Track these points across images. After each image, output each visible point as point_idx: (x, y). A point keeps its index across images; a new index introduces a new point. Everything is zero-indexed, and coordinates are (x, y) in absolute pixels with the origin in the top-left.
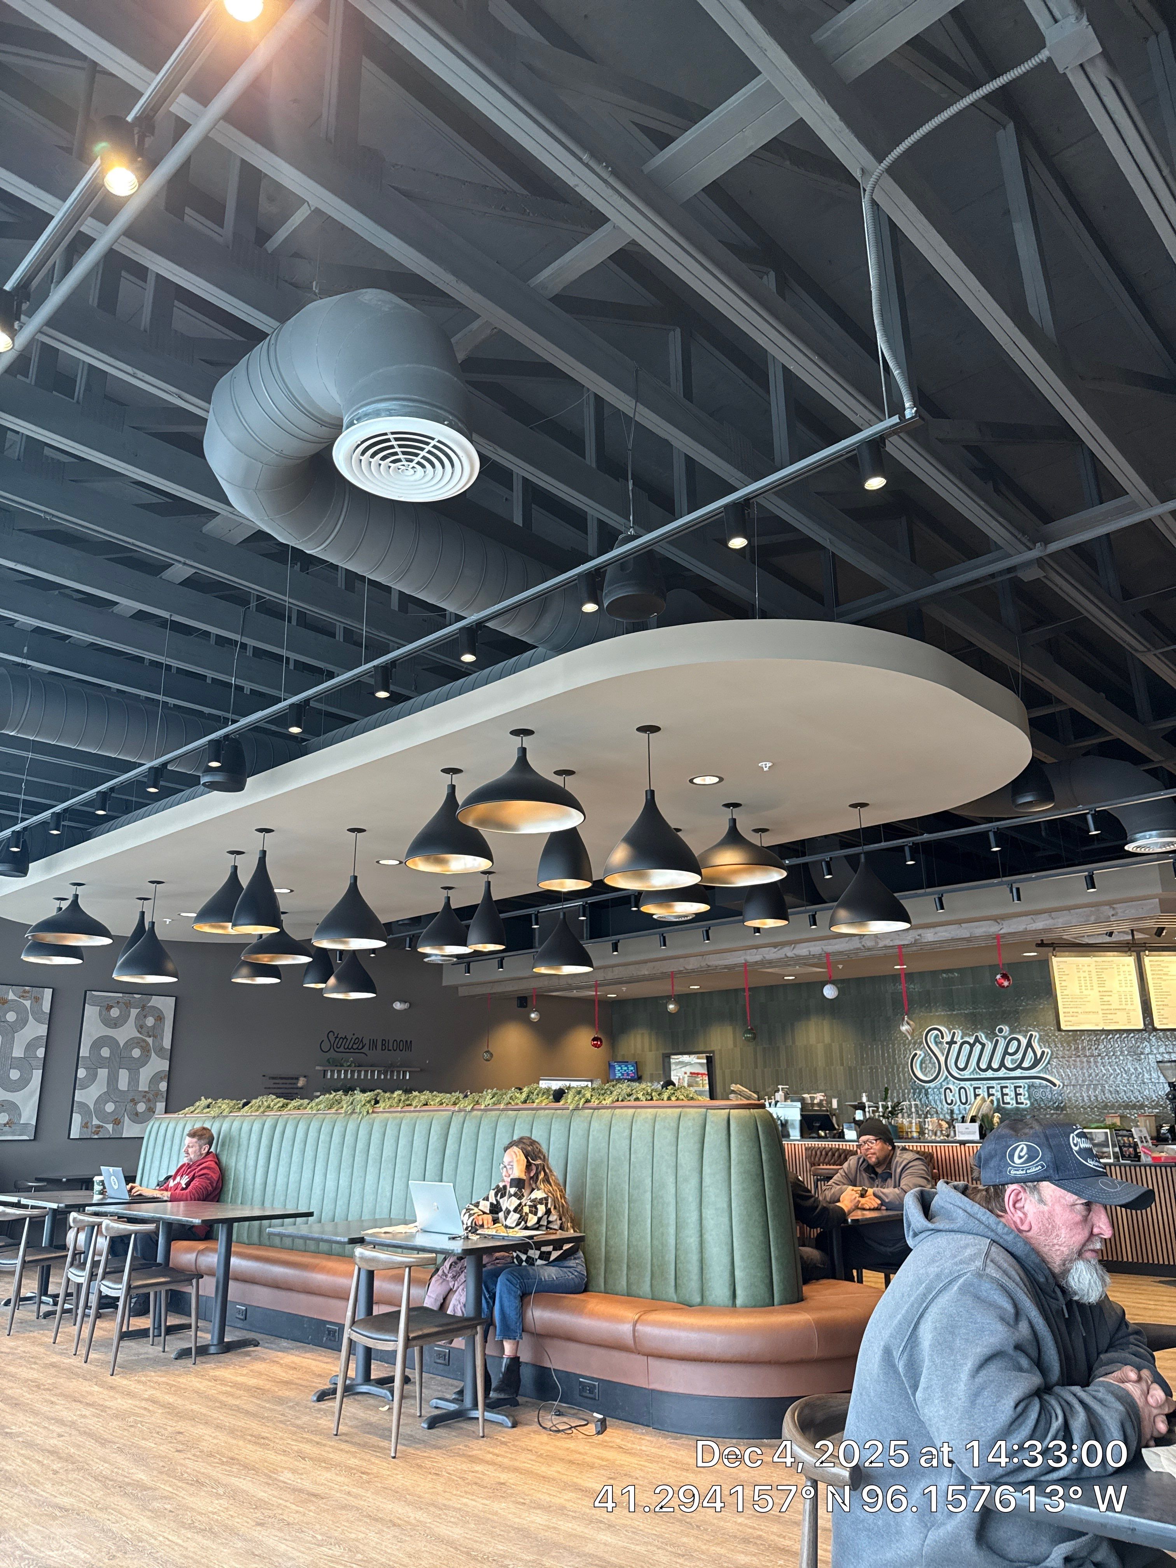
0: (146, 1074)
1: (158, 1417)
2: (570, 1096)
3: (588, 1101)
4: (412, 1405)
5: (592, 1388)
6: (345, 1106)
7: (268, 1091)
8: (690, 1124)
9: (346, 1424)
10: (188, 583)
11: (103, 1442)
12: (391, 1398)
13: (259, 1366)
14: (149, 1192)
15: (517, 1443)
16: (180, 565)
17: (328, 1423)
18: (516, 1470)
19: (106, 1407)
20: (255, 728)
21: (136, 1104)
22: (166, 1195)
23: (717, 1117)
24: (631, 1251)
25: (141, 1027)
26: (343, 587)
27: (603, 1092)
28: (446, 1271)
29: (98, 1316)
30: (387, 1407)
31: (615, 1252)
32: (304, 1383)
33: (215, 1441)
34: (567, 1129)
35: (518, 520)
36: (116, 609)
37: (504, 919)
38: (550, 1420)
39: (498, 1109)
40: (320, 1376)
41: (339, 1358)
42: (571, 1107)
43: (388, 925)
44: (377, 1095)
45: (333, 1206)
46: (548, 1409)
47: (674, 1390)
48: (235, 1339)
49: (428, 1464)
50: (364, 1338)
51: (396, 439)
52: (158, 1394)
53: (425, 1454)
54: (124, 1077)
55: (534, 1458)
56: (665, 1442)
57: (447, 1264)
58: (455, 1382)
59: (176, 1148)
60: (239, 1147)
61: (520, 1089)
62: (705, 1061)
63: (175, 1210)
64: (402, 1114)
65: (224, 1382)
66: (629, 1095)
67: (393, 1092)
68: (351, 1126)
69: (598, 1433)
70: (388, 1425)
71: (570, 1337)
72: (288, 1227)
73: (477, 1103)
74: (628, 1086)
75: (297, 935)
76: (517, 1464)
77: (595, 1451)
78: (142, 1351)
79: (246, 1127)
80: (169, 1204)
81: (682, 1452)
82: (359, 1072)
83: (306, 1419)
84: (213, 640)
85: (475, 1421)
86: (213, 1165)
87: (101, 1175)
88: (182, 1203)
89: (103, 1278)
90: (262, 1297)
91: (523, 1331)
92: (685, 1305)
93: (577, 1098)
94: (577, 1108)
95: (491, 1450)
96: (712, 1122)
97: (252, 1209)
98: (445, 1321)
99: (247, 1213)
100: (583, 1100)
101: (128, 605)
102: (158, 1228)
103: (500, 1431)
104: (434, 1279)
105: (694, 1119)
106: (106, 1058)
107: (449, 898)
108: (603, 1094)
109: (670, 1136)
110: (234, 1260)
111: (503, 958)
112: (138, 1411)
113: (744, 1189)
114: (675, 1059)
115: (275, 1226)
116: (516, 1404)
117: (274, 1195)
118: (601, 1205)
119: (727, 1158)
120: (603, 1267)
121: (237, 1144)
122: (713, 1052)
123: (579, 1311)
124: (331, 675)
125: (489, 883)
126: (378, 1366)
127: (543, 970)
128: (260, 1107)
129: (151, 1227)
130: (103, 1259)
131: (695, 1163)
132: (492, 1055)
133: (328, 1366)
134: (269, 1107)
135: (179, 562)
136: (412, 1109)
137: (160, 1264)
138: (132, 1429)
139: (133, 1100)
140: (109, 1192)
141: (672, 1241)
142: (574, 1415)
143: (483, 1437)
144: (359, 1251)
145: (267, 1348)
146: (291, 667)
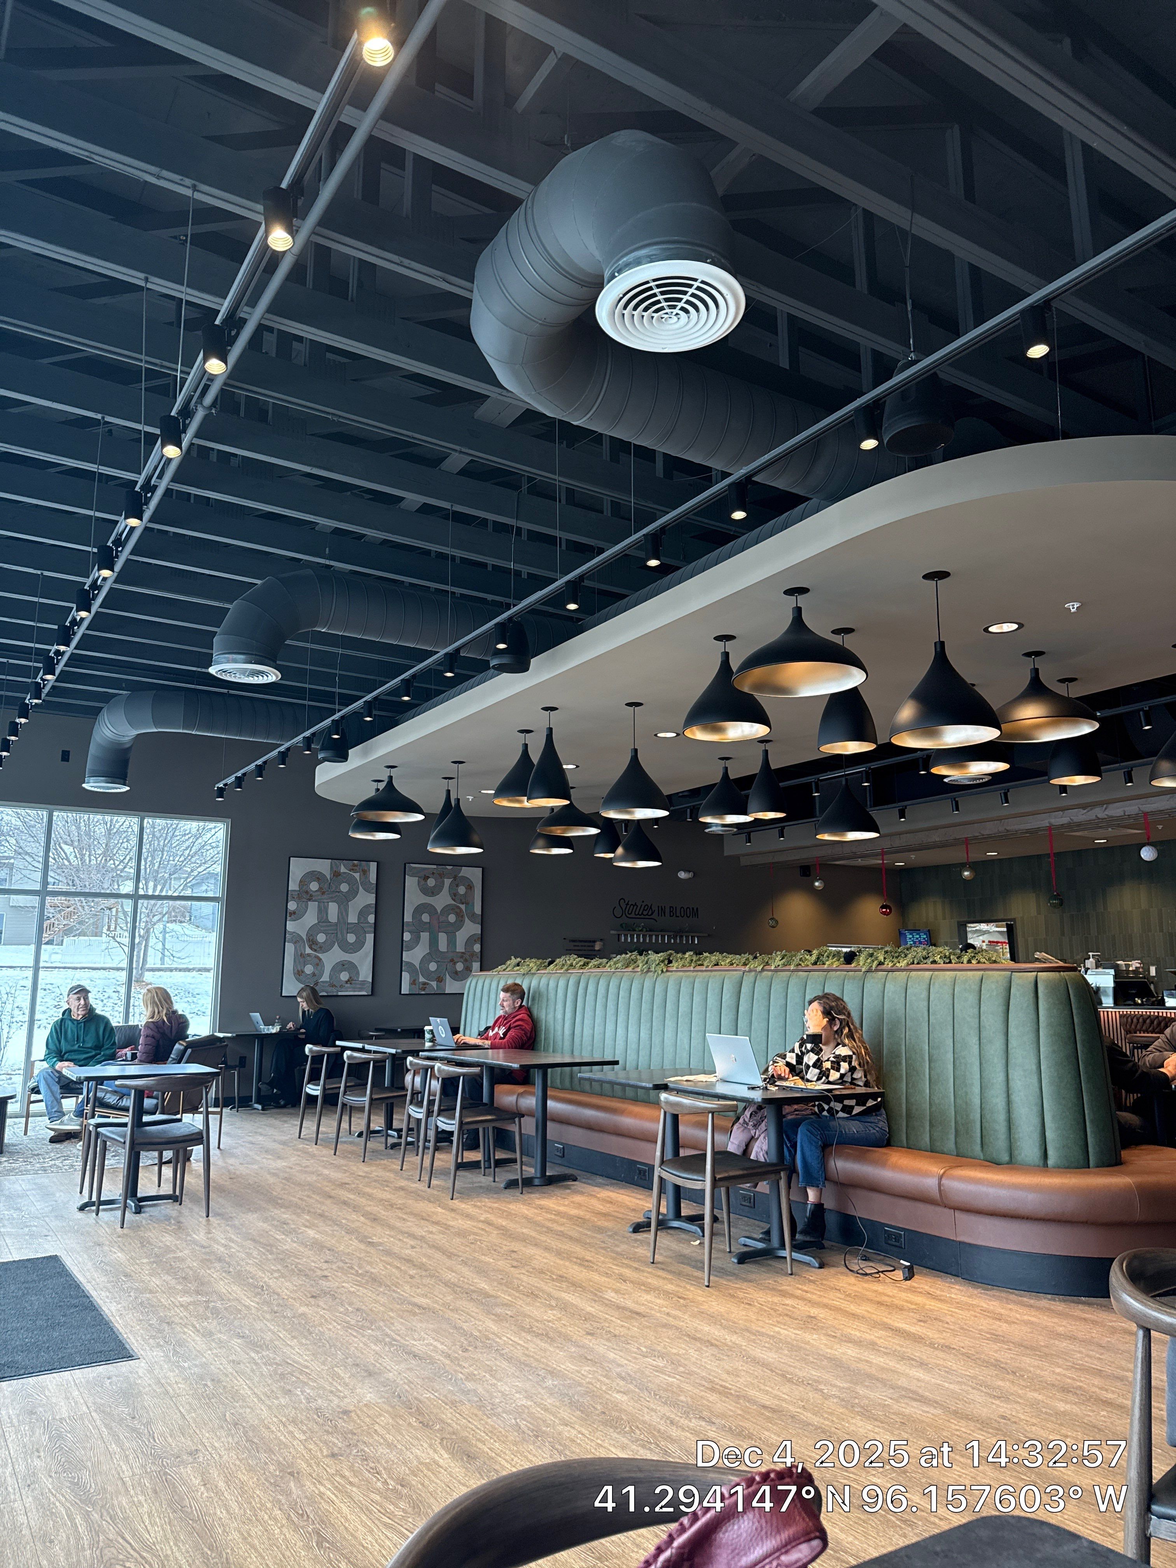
0: (461, 937)
1: (494, 1237)
2: (862, 958)
3: (881, 963)
4: (721, 1241)
5: (898, 1237)
6: (641, 965)
7: (569, 952)
8: (994, 987)
9: (661, 1254)
10: (463, 472)
11: (450, 1255)
12: (701, 1234)
13: (578, 1198)
14: (472, 1040)
15: (825, 1282)
16: (457, 454)
17: (645, 1252)
18: (826, 1306)
19: (449, 1226)
20: (532, 611)
21: (455, 964)
22: (487, 1043)
23: (1023, 980)
24: (934, 1109)
25: (455, 895)
26: (608, 459)
27: (897, 954)
28: (747, 1120)
29: (436, 1149)
30: (698, 1242)
31: (917, 1110)
32: (621, 1216)
33: (545, 1261)
34: (860, 991)
35: (784, 362)
36: (403, 505)
37: (785, 788)
38: (856, 1264)
39: (789, 970)
40: (634, 1210)
41: (651, 1196)
42: (863, 969)
43: (669, 797)
44: (671, 955)
45: (636, 1057)
46: (855, 1254)
47: (983, 1244)
48: (556, 1173)
49: (741, 1295)
50: (673, 1177)
51: (658, 286)
52: (491, 1217)
53: (737, 1286)
54: (443, 938)
55: (842, 1296)
56: (976, 1292)
57: (748, 1113)
58: (762, 1224)
59: (492, 1002)
60: (548, 1000)
61: (809, 951)
62: (1005, 929)
63: (496, 1056)
64: (695, 973)
65: (548, 1210)
66: (925, 958)
67: (684, 953)
68: (648, 984)
69: (906, 1279)
70: (699, 1258)
71: (874, 1188)
72: (596, 1073)
73: (767, 964)
74: (924, 949)
75: (585, 808)
76: (825, 1301)
77: (903, 1295)
78: (475, 1180)
79: (552, 984)
80: (490, 1051)
81: (994, 1303)
82: (651, 936)
83: (624, 1247)
84: (490, 526)
85: (783, 1260)
86: (526, 1017)
87: (430, 1025)
88: (501, 1051)
89: (439, 1115)
90: (576, 1137)
91: (826, 1179)
92: (994, 1163)
93: (869, 961)
94: (869, 970)
95: (800, 1286)
96: (1018, 985)
97: (563, 1057)
98: (748, 1165)
99: (558, 1060)
100: (876, 963)
101: (413, 499)
102: (482, 1071)
103: (808, 1271)
104: (735, 1127)
105: (997, 982)
106: (426, 923)
107: (726, 768)
108: (897, 957)
109: (972, 998)
110: (550, 1103)
111: (783, 828)
112: (475, 1230)
113: (1054, 1052)
114: (971, 927)
115: (584, 1072)
116: (822, 1247)
117: (581, 1045)
118: (900, 1063)
119: (1035, 1020)
120: (904, 1123)
121: (545, 999)
122: (1014, 920)
123: (883, 1164)
124: (601, 551)
125: (766, 752)
126: (688, 1204)
127: (827, 837)
128: (563, 965)
129: (476, 1070)
130: (437, 1098)
131: (999, 1025)
132: (777, 922)
133: (641, 1203)
134: (571, 965)
135: (455, 450)
136: (704, 968)
137: (486, 1104)
138: (473, 1246)
139: (452, 960)
140: (438, 1040)
141: (977, 1101)
142: (881, 1261)
143: (791, 1274)
144: (664, 1096)
145: (584, 1183)
146: (564, 547)
